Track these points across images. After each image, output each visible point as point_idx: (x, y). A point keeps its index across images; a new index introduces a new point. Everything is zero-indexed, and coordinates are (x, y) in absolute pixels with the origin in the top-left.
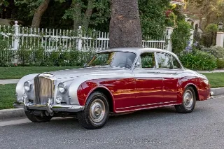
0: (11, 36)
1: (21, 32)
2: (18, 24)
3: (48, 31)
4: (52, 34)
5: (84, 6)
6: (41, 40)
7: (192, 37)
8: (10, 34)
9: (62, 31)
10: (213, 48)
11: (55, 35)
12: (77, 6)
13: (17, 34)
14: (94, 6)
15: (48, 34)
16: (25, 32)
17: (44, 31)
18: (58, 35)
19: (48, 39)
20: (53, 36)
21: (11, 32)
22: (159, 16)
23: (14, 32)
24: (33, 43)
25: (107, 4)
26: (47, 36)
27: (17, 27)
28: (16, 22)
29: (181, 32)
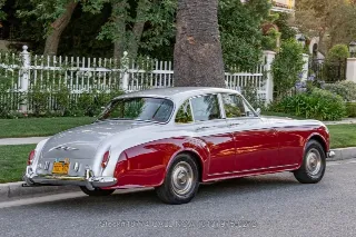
0: (17, 70)
1: (32, 63)
2: (28, 50)
3: (75, 60)
4: (81, 65)
5: (130, 19)
6: (64, 75)
7: (306, 67)
8: (15, 66)
9: (97, 60)
10: (340, 84)
11: (86, 66)
12: (119, 18)
13: (27, 66)
14: (147, 19)
15: (75, 66)
16: (39, 64)
17: (69, 60)
18: (91, 66)
19: (75, 73)
20: (83, 69)
21: (17, 63)
22: (252, 33)
23: (22, 63)
24: (51, 80)
25: (167, 16)
26: (73, 69)
27: (26, 55)
28: (25, 47)
29: (288, 59)
